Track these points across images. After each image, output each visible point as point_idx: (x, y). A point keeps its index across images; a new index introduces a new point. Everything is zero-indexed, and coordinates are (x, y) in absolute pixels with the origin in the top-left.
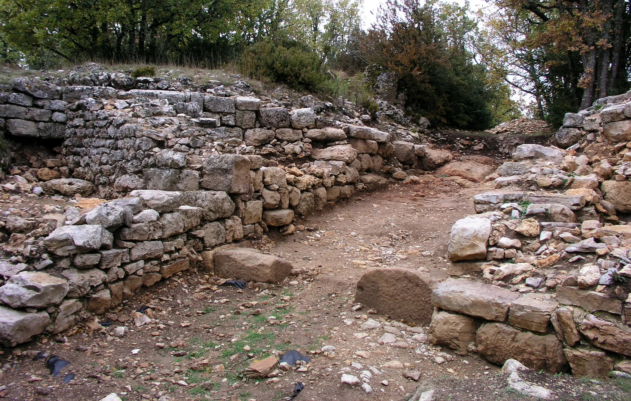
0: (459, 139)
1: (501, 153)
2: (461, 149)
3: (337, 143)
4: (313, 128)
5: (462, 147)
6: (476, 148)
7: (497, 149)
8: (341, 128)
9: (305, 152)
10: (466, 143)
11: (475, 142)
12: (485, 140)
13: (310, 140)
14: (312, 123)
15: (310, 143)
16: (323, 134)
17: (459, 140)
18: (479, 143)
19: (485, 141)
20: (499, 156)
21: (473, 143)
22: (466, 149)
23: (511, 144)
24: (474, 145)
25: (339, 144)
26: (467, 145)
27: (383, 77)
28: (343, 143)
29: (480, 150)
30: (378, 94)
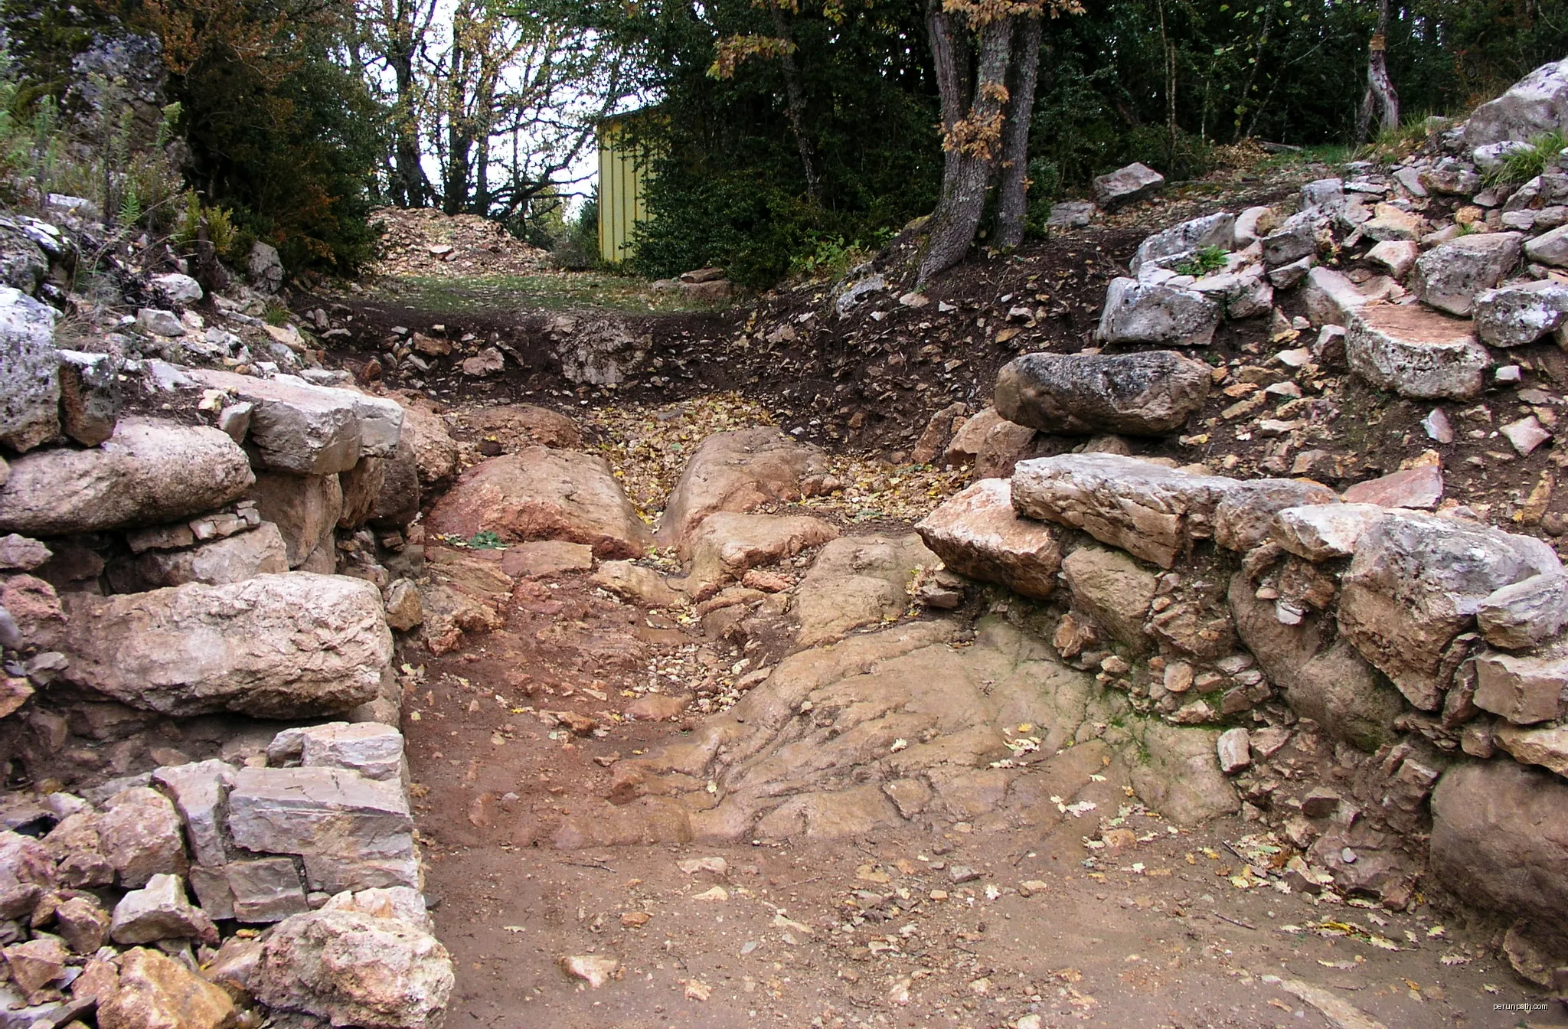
0: (403, 330)
1: (571, 386)
2: (419, 374)
3: (204, 530)
4: (44, 448)
5: (421, 364)
6: (473, 366)
7: (553, 368)
8: (211, 417)
9: (26, 654)
10: (435, 347)
11: (467, 344)
12: (501, 330)
13: (41, 552)
14: (40, 413)
15: (39, 571)
16: (122, 480)
17: (403, 338)
18: (483, 347)
19: (507, 336)
20: (566, 399)
21: (457, 346)
22: (432, 373)
23: (602, 347)
24: (464, 356)
25: (217, 538)
26: (440, 356)
27: (108, 59)
28: (232, 524)
29: (493, 375)
30: (84, 137)
